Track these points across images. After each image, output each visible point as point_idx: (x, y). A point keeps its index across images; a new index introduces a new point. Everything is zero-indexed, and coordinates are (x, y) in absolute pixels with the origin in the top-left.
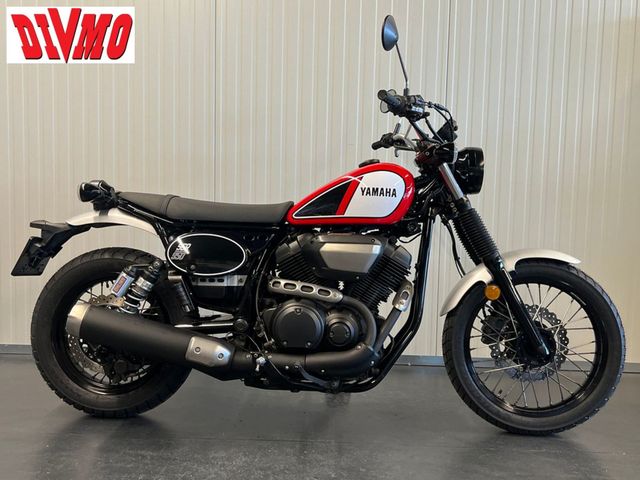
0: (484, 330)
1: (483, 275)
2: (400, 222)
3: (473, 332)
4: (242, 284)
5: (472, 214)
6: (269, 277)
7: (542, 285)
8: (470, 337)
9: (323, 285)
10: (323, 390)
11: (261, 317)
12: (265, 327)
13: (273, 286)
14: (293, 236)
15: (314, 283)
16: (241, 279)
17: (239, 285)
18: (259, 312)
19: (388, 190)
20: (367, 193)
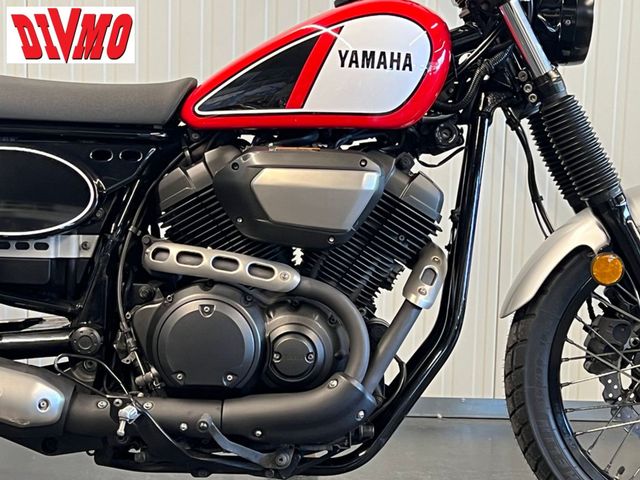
0: (590, 346)
1: (589, 232)
2: (419, 125)
3: (568, 350)
4: (88, 254)
5: (567, 103)
6: (145, 239)
8: (561, 361)
9: (258, 256)
11: (130, 323)
12: (138, 343)
13: (153, 257)
14: (195, 153)
15: (240, 252)
16: (85, 244)
17: (81, 256)
18: (125, 313)
19: (395, 57)
20: (351, 62)
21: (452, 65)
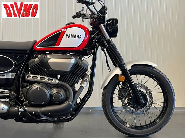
0: (119, 94)
1: (118, 71)
3: (114, 95)
4: (13, 77)
5: (113, 45)
6: (26, 74)
7: (142, 75)
8: (113, 97)
9: (50, 77)
10: (50, 122)
11: (22, 91)
12: (24, 96)
13: (27, 77)
14: (36, 56)
15: (46, 76)
16: (13, 75)
17: (12, 78)
18: (21, 89)
19: (78, 36)
20: (69, 37)
21: (90, 38)
